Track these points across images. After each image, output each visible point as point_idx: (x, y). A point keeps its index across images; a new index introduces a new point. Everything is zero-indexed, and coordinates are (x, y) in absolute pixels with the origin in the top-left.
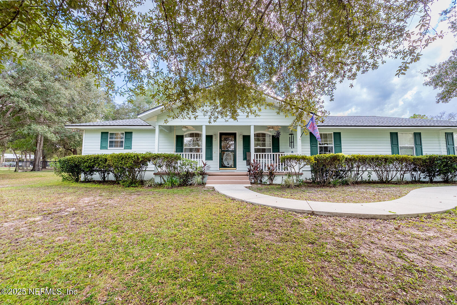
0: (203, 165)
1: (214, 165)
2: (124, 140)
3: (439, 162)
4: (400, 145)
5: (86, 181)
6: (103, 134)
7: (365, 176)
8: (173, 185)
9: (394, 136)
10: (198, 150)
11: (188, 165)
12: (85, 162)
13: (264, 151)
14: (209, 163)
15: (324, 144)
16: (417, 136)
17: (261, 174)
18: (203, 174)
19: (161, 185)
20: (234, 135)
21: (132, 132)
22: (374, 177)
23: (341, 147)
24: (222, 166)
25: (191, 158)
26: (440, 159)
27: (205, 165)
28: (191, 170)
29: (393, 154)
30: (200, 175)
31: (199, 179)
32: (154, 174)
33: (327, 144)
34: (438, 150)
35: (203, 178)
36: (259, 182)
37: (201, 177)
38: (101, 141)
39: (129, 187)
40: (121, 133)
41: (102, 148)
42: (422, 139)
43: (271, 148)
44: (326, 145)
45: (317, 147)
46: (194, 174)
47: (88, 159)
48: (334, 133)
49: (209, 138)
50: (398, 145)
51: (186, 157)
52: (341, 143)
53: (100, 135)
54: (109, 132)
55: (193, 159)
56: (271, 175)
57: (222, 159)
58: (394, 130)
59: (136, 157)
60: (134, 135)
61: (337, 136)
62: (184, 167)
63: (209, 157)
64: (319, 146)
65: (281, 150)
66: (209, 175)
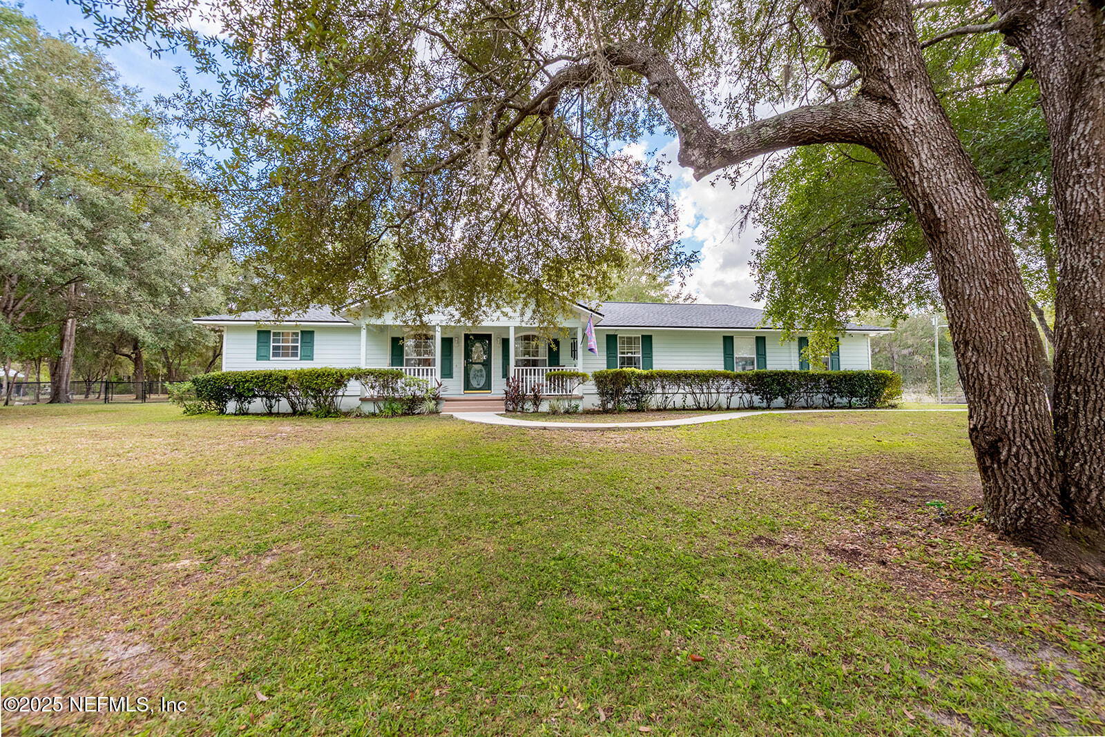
0: (437, 386)
1: (454, 386)
2: (299, 345)
3: (768, 379)
4: (735, 356)
5: (242, 413)
6: (262, 335)
7: (678, 400)
8: (394, 414)
9: (728, 341)
10: (427, 362)
11: (414, 385)
12: (247, 381)
13: (535, 363)
14: (446, 382)
15: (627, 353)
16: (761, 341)
17: (523, 398)
18: (437, 399)
19: (374, 415)
20: (489, 337)
21: (313, 332)
22: (690, 401)
23: (652, 357)
24: (468, 386)
25: (419, 375)
26: (771, 376)
27: (440, 385)
28: (418, 393)
29: (725, 368)
30: (433, 399)
31: (432, 405)
32: (360, 399)
33: (632, 353)
34: (788, 362)
35: (437, 404)
36: (519, 409)
37: (434, 402)
38: (258, 347)
39: (326, 417)
40: (294, 333)
41: (259, 357)
42: (767, 347)
43: (547, 358)
44: (630, 355)
45: (616, 357)
46: (423, 399)
47: (252, 378)
48: (642, 336)
49: (447, 343)
50: (733, 355)
51: (410, 374)
52: (652, 352)
53: (254, 336)
54: (272, 331)
55: (421, 377)
56: (537, 400)
57: (468, 374)
58: (728, 333)
59: (338, 374)
60: (317, 337)
61: (647, 340)
62: (408, 388)
63: (447, 372)
64: (619, 355)
65: (561, 363)
66: (446, 401)
